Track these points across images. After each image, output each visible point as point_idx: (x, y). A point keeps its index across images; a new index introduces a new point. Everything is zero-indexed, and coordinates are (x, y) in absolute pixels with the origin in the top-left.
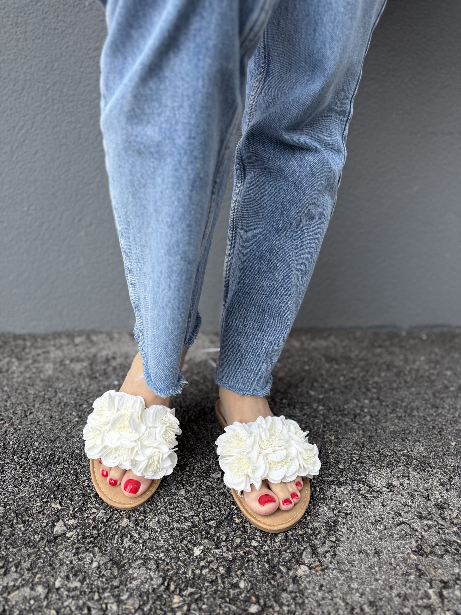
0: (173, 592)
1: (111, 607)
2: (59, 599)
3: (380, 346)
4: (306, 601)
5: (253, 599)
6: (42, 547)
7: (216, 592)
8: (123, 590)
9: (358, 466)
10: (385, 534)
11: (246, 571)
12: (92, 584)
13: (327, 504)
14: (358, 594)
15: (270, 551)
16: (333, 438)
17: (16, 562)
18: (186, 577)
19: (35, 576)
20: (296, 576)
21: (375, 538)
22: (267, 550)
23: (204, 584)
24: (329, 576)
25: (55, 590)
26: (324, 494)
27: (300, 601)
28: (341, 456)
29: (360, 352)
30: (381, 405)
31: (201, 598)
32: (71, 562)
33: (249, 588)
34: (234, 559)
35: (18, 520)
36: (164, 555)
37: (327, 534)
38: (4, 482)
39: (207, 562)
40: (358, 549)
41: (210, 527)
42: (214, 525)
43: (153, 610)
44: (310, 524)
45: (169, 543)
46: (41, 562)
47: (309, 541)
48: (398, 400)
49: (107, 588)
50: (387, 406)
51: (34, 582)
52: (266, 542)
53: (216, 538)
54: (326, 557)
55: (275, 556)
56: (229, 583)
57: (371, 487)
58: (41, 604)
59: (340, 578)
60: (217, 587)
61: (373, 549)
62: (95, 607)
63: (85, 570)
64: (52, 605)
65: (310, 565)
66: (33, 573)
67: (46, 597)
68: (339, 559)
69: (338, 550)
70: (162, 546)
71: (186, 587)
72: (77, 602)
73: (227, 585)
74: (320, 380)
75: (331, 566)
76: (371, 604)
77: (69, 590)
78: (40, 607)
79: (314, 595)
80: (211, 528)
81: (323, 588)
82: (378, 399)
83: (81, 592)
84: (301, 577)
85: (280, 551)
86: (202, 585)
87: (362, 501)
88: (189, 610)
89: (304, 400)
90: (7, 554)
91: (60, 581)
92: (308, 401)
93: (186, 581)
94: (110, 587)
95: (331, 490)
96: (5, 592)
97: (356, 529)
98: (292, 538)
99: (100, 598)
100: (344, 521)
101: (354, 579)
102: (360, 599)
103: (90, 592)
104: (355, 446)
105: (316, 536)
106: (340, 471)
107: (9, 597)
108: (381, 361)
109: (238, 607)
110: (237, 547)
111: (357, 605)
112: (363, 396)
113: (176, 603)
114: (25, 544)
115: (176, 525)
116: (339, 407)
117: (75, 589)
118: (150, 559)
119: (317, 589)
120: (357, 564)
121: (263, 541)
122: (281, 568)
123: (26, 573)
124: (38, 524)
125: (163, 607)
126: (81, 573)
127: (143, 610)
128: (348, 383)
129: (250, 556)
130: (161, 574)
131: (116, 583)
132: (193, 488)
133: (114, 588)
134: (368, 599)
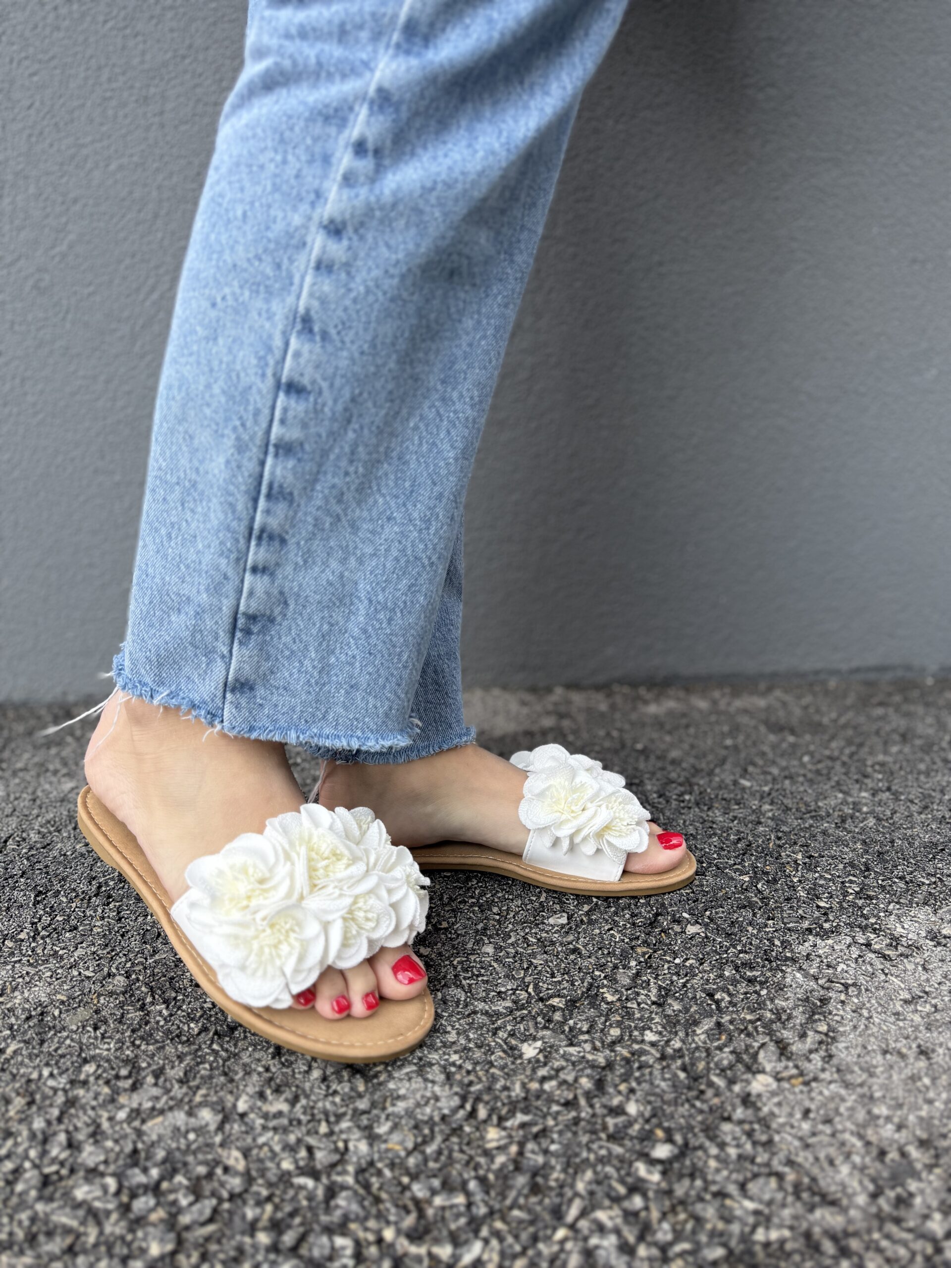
0: (485, 1122)
1: (356, 1147)
2: (247, 1133)
3: (881, 704)
4: (777, 1138)
5: (660, 1133)
6: (205, 1043)
7: (576, 1121)
8: (378, 1117)
9: (860, 902)
10: (937, 1020)
11: (639, 1083)
12: (313, 1108)
13: (800, 968)
14: (890, 1127)
15: (688, 1050)
16: (800, 856)
17: (154, 1067)
18: (509, 1097)
19: (195, 1093)
20: (749, 1095)
21: (916, 1028)
22: (680, 1050)
23: (549, 1108)
24: (821, 1093)
25: (237, 1117)
26: (792, 951)
27: (764, 1138)
28: (821, 886)
29: (840, 715)
30: (897, 799)
31: (544, 1132)
32: (267, 1069)
33: (647, 1114)
34: (609, 1066)
35: (154, 998)
36: (461, 1058)
37: (807, 1019)
38: (123, 936)
39: (552, 1068)
40: (879, 1046)
41: (554, 1009)
42: (561, 1005)
43: (446, 1152)
44: (768, 1003)
45: (468, 1036)
46: (205, 1069)
47: (770, 1033)
48: (934, 790)
49: (344, 1114)
50: (912, 802)
51: (194, 1103)
52: (676, 1033)
53: (567, 1028)
54: (810, 1061)
55: (699, 1059)
56: (604, 1106)
57: (895, 942)
58: (209, 1141)
59: (847, 1097)
60: (579, 1113)
61: (914, 1046)
62: (322, 1146)
63: (297, 1082)
64: (232, 1142)
65: (778, 1073)
66: (190, 1088)
67: (220, 1128)
68: (840, 1064)
69: (837, 1048)
70: (454, 1043)
71: (512, 1113)
72: (284, 1137)
73: (599, 1110)
74: (760, 762)
75: (822, 1076)
76: (923, 1144)
77: (266, 1116)
78: (210, 1146)
79: (792, 1127)
80: (554, 1011)
81: (812, 1115)
82: (889, 789)
83: (291, 1122)
84: (759, 1096)
85: (708, 1050)
86: (545, 1110)
87: (878, 963)
88: (521, 1153)
89: (732, 796)
90: (136, 1056)
91: (246, 1102)
92: (739, 797)
93: (511, 1103)
94: (350, 1112)
95: (806, 944)
96: (135, 1119)
97: (870, 1011)
98: (732, 1027)
99: (331, 1133)
100: (843, 997)
101: (878, 1099)
102: (897, 1136)
103: (309, 1122)
104: (849, 869)
105: (783, 1023)
106: (823, 911)
107: (145, 1128)
108: (888, 728)
109: (627, 1151)
110: (613, 1043)
111: (890, 1145)
112: (858, 786)
113: (492, 1140)
114: (172, 1040)
115: (480, 1006)
116: (807, 805)
117: (280, 1114)
118: (431, 1065)
119: (798, 1116)
120: (882, 1072)
121: (670, 1032)
122: (715, 1079)
123: (176, 1086)
124: (197, 1005)
125: (465, 1148)
126: (290, 1087)
127: (423, 1153)
128: (820, 766)
129: (643, 1058)
130: (456, 1089)
131: (362, 1104)
132: (510, 941)
133: (357, 1114)
134: (914, 1135)
